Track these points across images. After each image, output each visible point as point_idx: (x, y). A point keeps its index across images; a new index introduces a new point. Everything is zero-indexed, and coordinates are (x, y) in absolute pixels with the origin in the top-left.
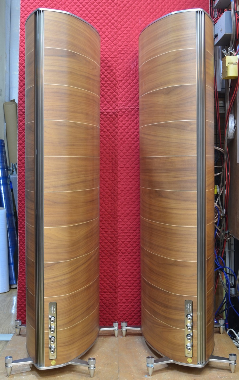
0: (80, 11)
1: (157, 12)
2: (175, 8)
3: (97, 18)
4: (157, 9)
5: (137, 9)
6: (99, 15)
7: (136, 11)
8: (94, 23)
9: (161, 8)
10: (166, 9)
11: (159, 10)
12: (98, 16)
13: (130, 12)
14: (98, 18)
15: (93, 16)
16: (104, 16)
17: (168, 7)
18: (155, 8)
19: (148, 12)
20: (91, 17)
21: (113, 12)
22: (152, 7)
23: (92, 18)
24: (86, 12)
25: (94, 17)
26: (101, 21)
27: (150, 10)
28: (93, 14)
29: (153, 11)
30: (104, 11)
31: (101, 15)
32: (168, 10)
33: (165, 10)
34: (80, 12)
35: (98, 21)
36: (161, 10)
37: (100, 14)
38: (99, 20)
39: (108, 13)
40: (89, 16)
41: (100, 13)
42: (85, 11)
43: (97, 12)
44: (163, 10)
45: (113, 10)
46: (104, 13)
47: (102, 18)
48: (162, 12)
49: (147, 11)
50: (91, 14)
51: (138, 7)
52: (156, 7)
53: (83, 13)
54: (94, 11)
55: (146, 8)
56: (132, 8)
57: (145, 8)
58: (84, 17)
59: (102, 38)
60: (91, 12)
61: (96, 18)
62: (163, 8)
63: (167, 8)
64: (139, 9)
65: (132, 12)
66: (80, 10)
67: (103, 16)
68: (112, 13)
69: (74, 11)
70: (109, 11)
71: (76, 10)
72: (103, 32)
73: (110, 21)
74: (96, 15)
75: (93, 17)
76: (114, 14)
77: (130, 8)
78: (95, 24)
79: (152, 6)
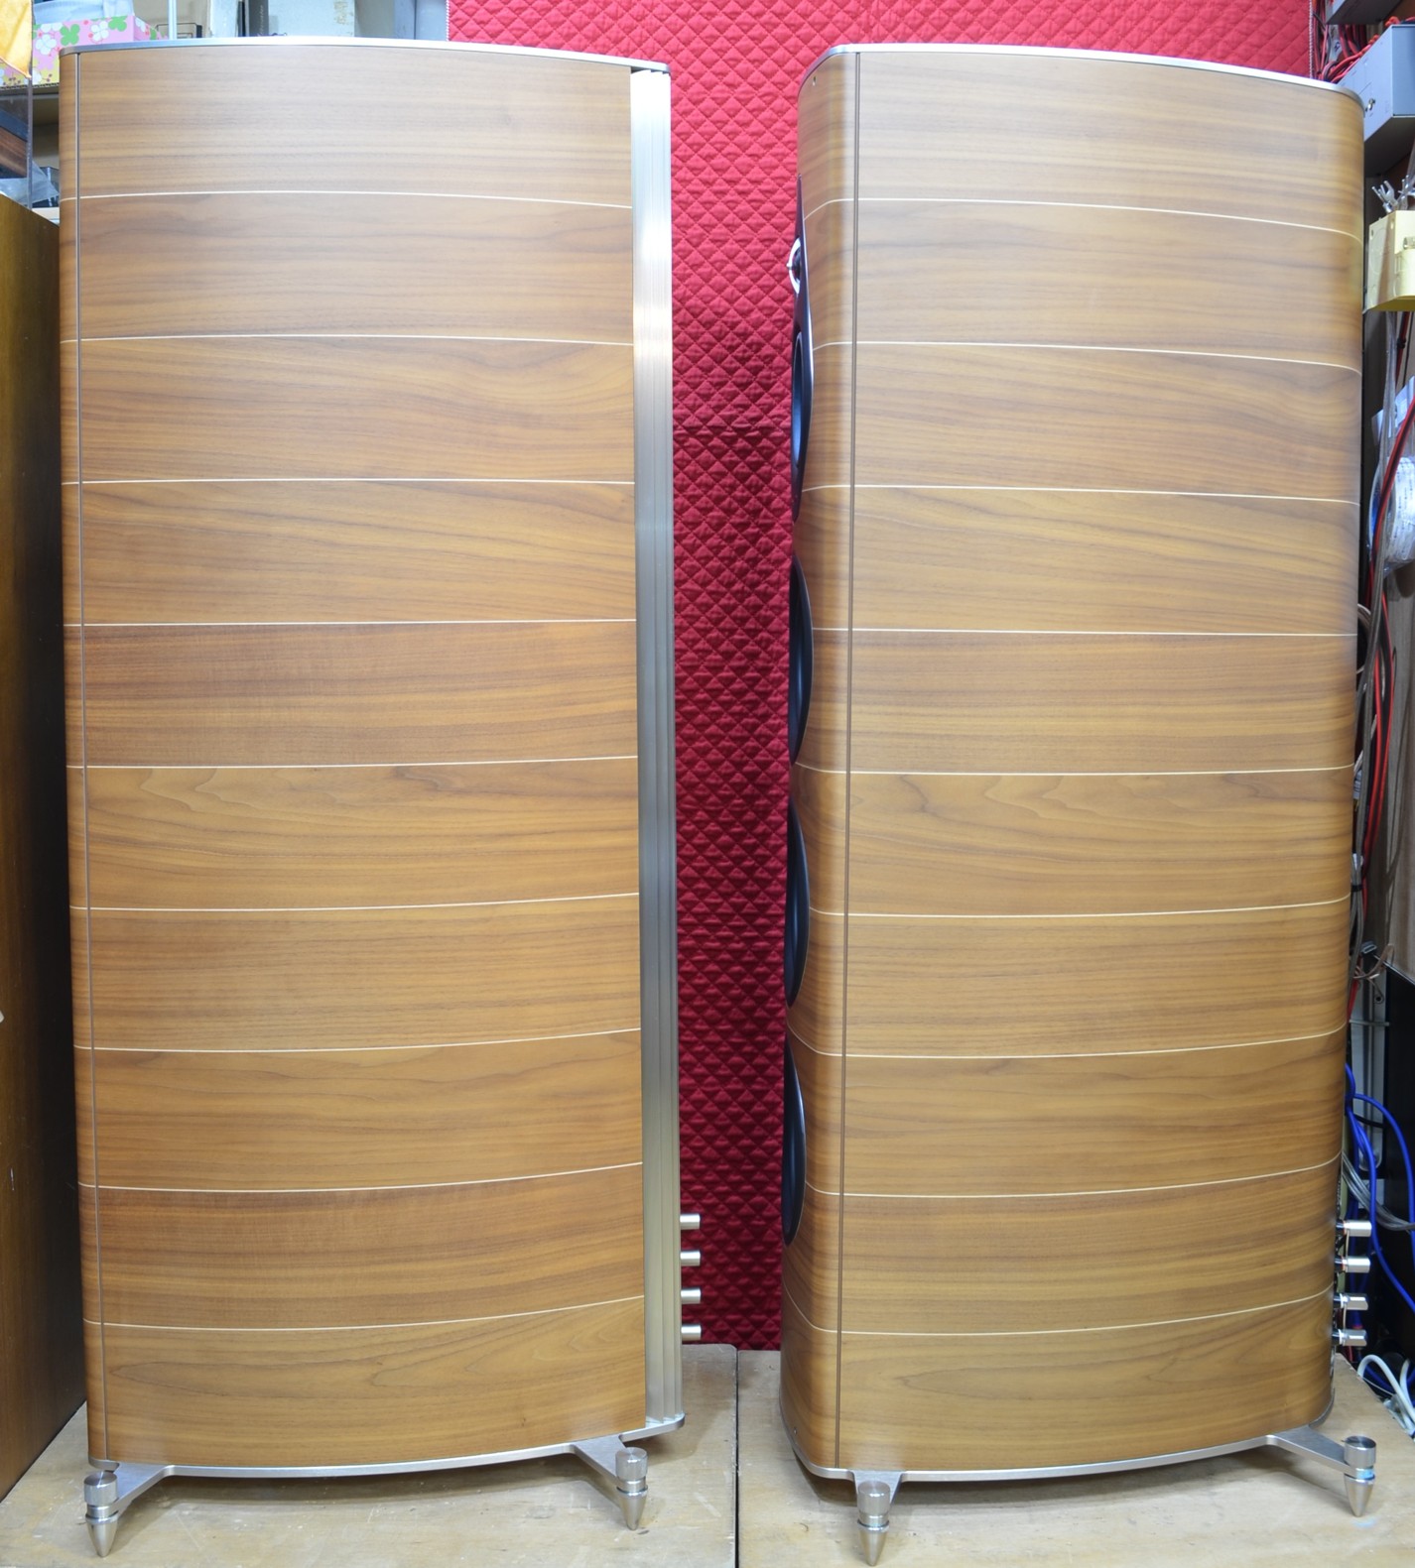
0: (693, 14)
1: (1093, 33)
2: (1168, 17)
3: (765, 43)
4: (1093, 20)
5: (1014, 18)
6: (770, 27)
8: (752, 62)
9: (1113, 15)
10: (1131, 20)
11: (1105, 25)
12: (769, 31)
14: (769, 41)
15: (746, 32)
16: (794, 32)
17: (1142, 11)
18: (1087, 14)
19: (1058, 31)
20: (737, 39)
21: (830, 17)
22: (1075, 12)
23: (745, 42)
24: (716, 19)
25: (753, 39)
26: (780, 53)
27: (1065, 23)
28: (745, 27)
29: (1080, 26)
30: (792, 14)
31: (781, 30)
32: (1140, 25)
33: (1129, 24)
34: (693, 21)
35: (769, 55)
36: (1111, 24)
37: (776, 26)
38: (774, 49)
39: (810, 19)
40: (729, 33)
41: (775, 19)
42: (712, 14)
43: (765, 18)
44: (1120, 23)
45: (831, 8)
46: (792, 22)
47: (782, 40)
48: (1117, 31)
49: (1055, 26)
50: (737, 25)
51: (1018, 9)
52: (1091, 10)
53: (705, 21)
54: (750, 14)
55: (1051, 13)
56: (992, 14)
57: (1044, 13)
58: (709, 40)
59: (786, 121)
60: (739, 19)
61: (756, 39)
62: (1120, 17)
63: (1135, 16)
64: (1021, 20)
66: (693, 11)
67: (787, 31)
68: (826, 19)
69: (669, 15)
70: (812, 12)
71: (674, 11)
72: (787, 98)
73: (817, 50)
74: (757, 31)
75: (745, 37)
76: (834, 24)
77: (985, 13)
78: (757, 67)
79: (1074, 7)
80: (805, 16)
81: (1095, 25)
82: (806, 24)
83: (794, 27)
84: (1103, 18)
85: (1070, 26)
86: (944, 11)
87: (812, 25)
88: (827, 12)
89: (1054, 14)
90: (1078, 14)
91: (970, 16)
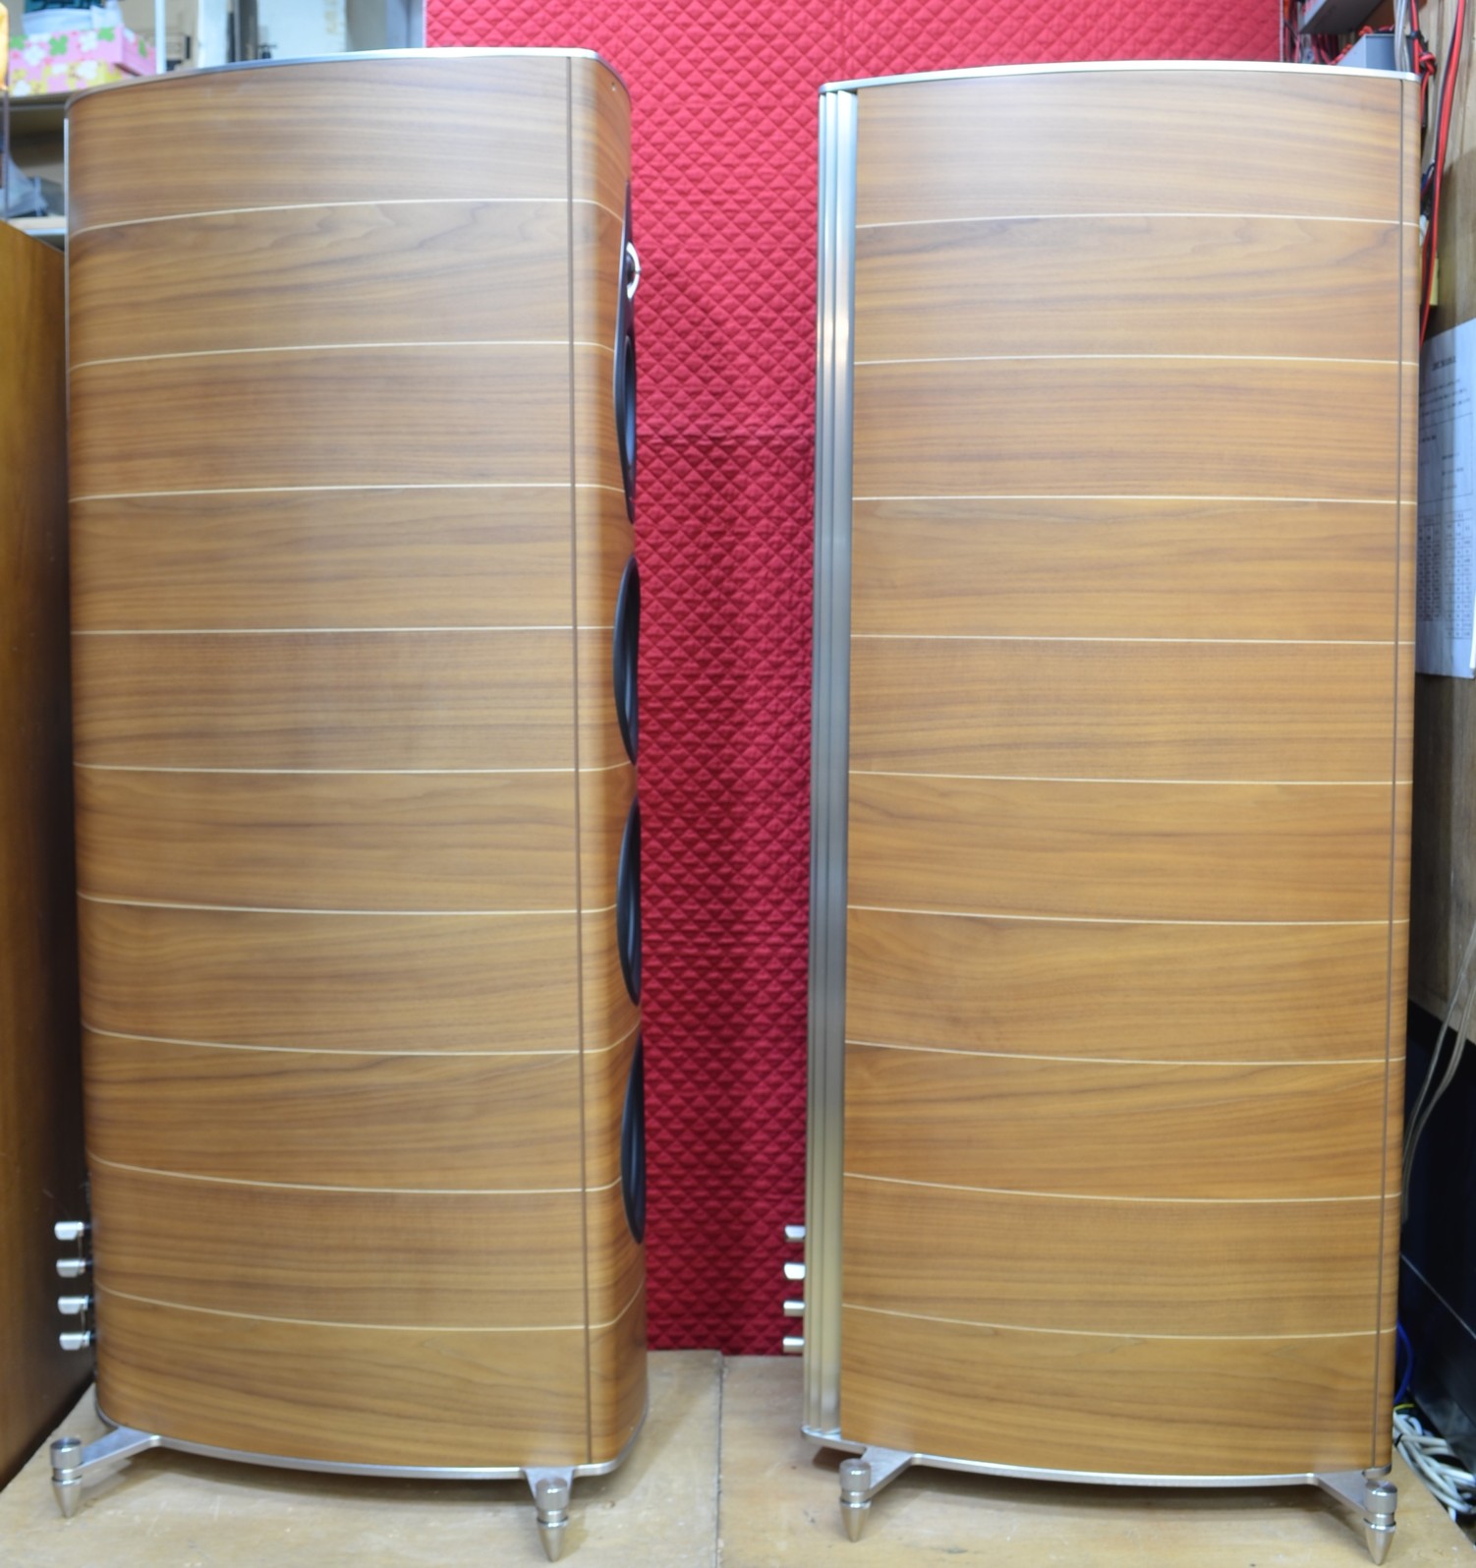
0: (668, 25)
1: (1065, 43)
2: (1140, 26)
3: (739, 54)
4: (1065, 30)
5: (986, 28)
6: (744, 38)
7: (979, 38)
8: (727, 72)
9: (1084, 26)
10: (1103, 30)
11: (1077, 35)
12: (744, 42)
13: (955, 40)
14: (743, 52)
15: (720, 42)
16: (768, 42)
17: (1114, 21)
18: (1059, 25)
19: (1029, 42)
20: (711, 50)
21: (804, 28)
22: (1046, 22)
23: (719, 53)
24: (691, 30)
25: (727, 49)
26: (754, 64)
27: (1037, 33)
28: (720, 38)
29: (1052, 36)
30: (766, 25)
31: (755, 41)
32: (1112, 35)
33: (1101, 34)
34: (668, 31)
35: (743, 65)
36: (1083, 34)
37: (750, 36)
38: (748, 59)
39: (785, 29)
40: (704, 44)
41: (750, 30)
42: (686, 25)
43: (739, 29)
44: (1092, 34)
45: (805, 19)
46: (767, 33)
47: (756, 51)
48: (1089, 41)
49: (1027, 36)
50: (713, 35)
51: (991, 19)
52: (1063, 21)
53: (680, 32)
54: (725, 25)
55: (1023, 24)
56: (966, 25)
57: (1016, 24)
58: (684, 51)
59: (760, 132)
60: (714, 30)
61: (731, 50)
62: (1091, 28)
63: (1107, 27)
64: (993, 30)
65: (965, 40)
66: (668, 21)
67: (761, 42)
68: (799, 30)
69: (644, 26)
70: (786, 22)
71: (649, 21)
72: (762, 109)
73: (791, 61)
74: (732, 41)
75: (720, 48)
76: (809, 34)
77: (958, 24)
78: (731, 78)
79: (1046, 18)
80: (779, 26)
81: (1067, 36)
82: (780, 35)
83: (768, 38)
84: (1075, 28)
85: (1042, 36)
86: (918, 21)
87: (786, 35)
88: (802, 23)
89: (1027, 24)
90: (1050, 24)
91: (943, 26)
